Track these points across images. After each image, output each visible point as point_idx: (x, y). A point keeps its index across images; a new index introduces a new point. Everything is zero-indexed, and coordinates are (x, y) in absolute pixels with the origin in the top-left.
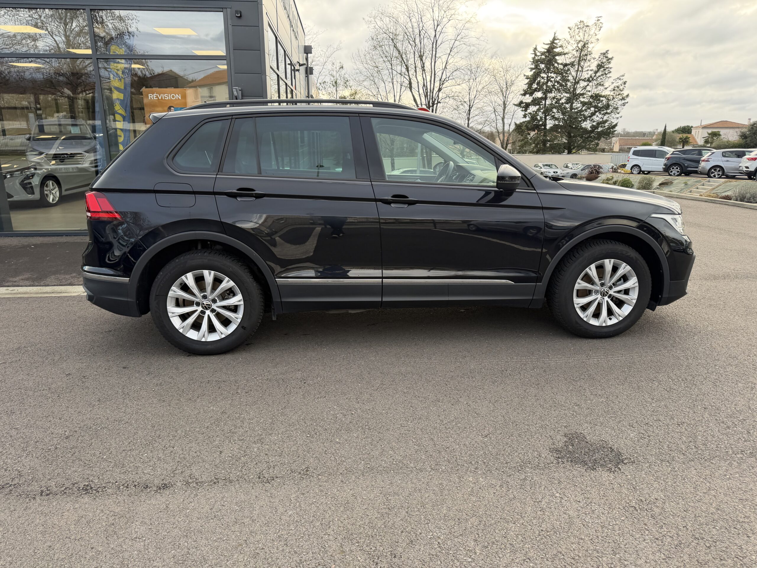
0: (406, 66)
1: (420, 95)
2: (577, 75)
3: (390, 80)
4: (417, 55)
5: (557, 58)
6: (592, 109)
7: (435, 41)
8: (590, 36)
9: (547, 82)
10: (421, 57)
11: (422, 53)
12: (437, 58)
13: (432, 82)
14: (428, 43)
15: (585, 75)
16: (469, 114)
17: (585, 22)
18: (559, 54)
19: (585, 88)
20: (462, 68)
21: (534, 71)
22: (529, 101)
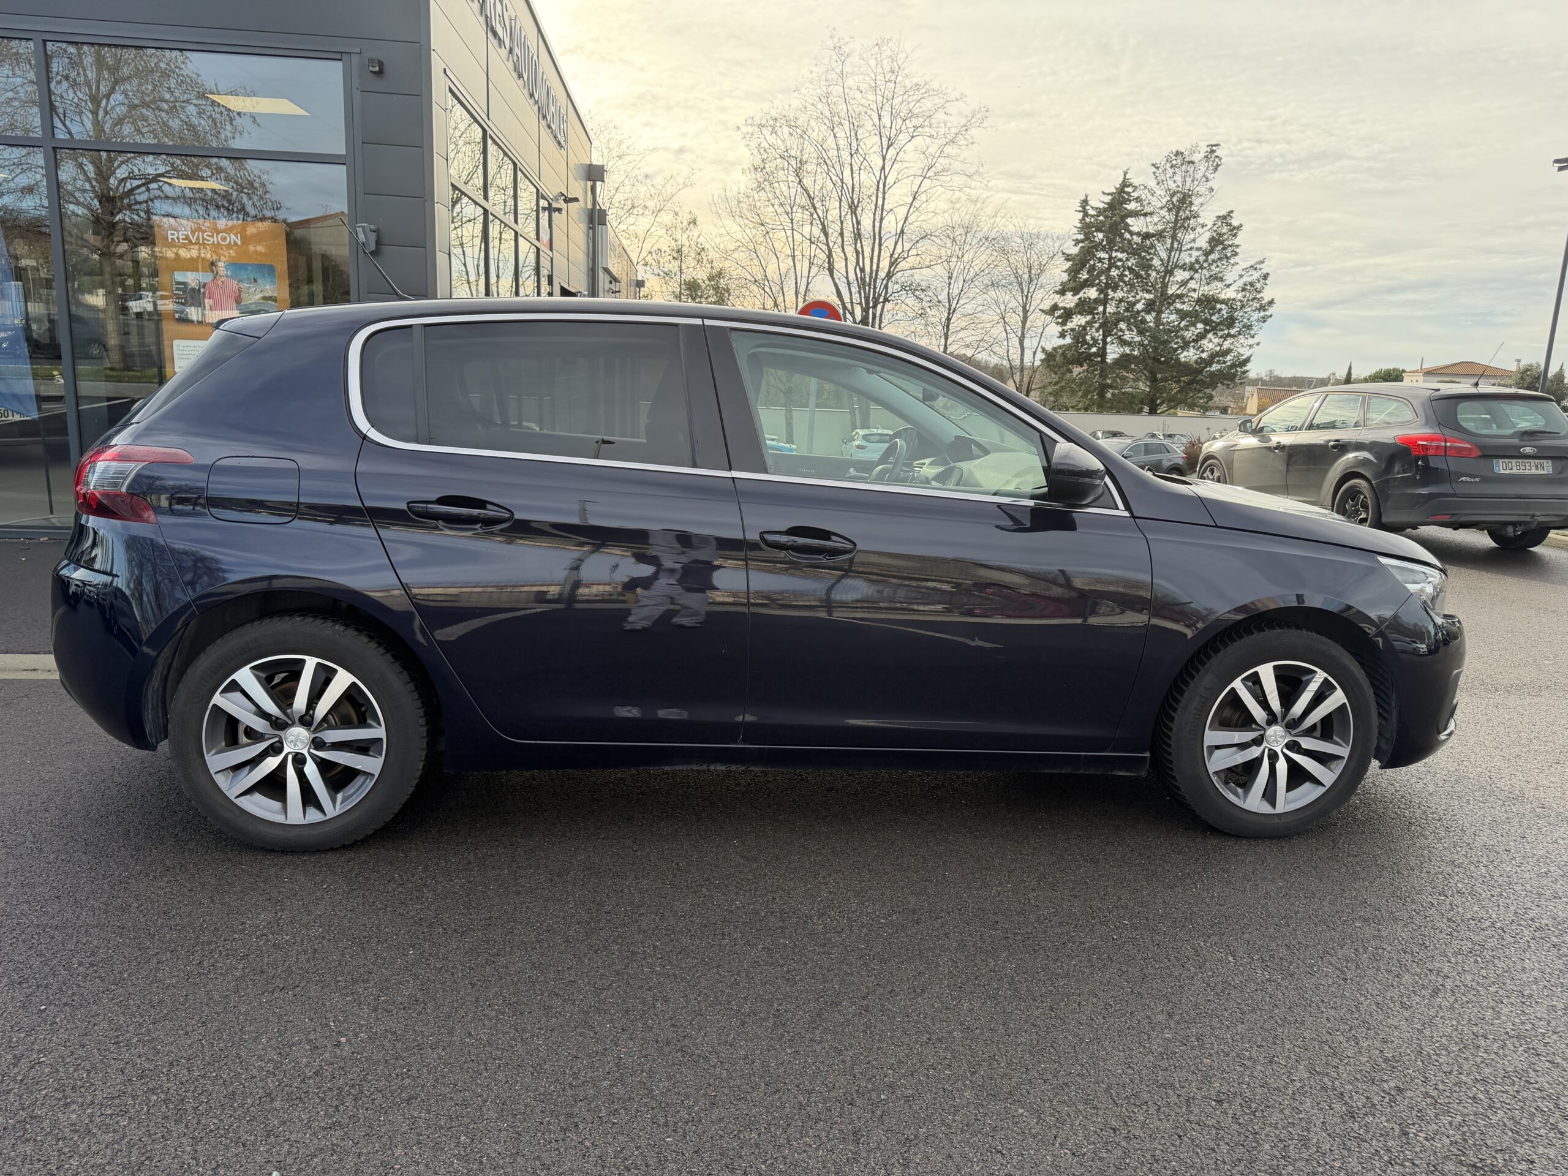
0: (823, 224)
1: (849, 284)
2: (1169, 257)
3: (789, 252)
4: (845, 205)
5: (1129, 221)
6: (1200, 326)
7: (883, 177)
8: (1196, 183)
9: (1109, 269)
10: (853, 208)
11: (856, 202)
12: (885, 213)
13: (875, 260)
14: (868, 180)
15: (1186, 258)
16: (948, 327)
17: (1186, 153)
18: (1135, 214)
19: (1184, 283)
20: (937, 234)
21: (1081, 245)
22: (1072, 305)
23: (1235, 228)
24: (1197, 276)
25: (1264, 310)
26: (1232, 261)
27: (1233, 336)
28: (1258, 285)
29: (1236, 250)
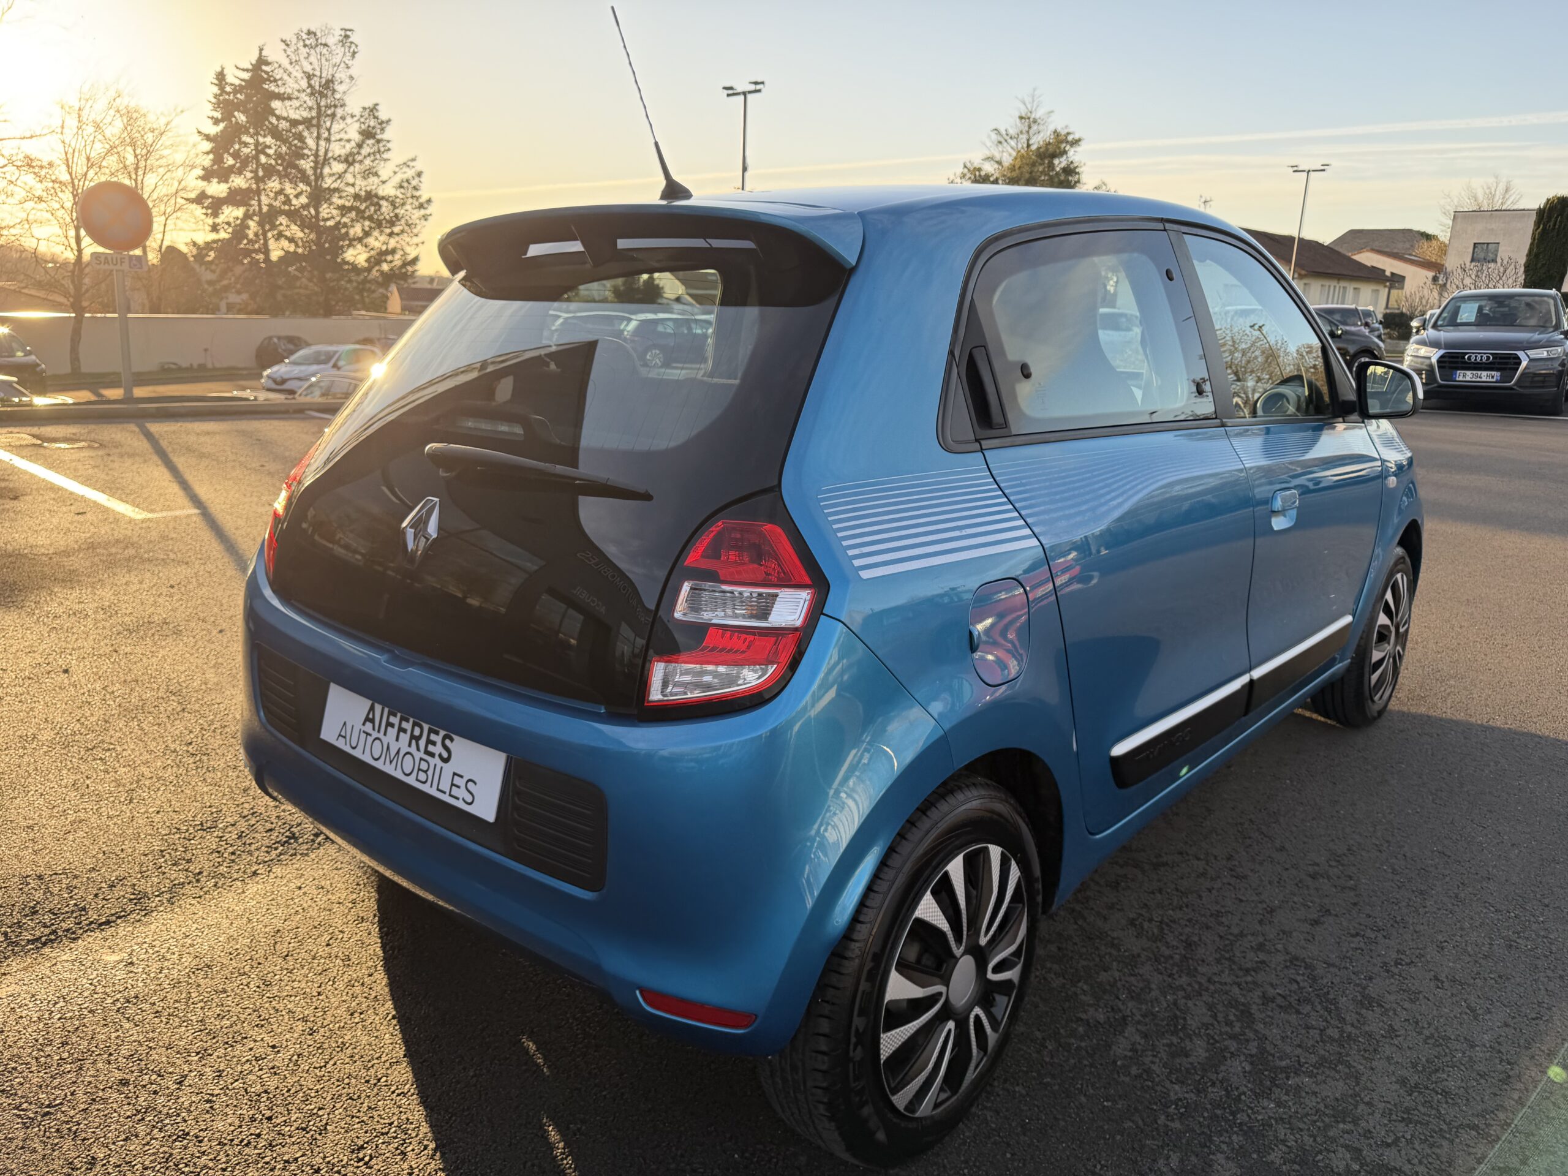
5: (273, 104)
6: (364, 223)
8: (335, 68)
17: (319, 34)
18: (276, 96)
19: (341, 176)
21: (220, 124)
22: (224, 195)
23: (382, 123)
24: (351, 169)
25: (425, 208)
26: (385, 156)
27: (398, 234)
28: (414, 183)
29: (389, 145)
